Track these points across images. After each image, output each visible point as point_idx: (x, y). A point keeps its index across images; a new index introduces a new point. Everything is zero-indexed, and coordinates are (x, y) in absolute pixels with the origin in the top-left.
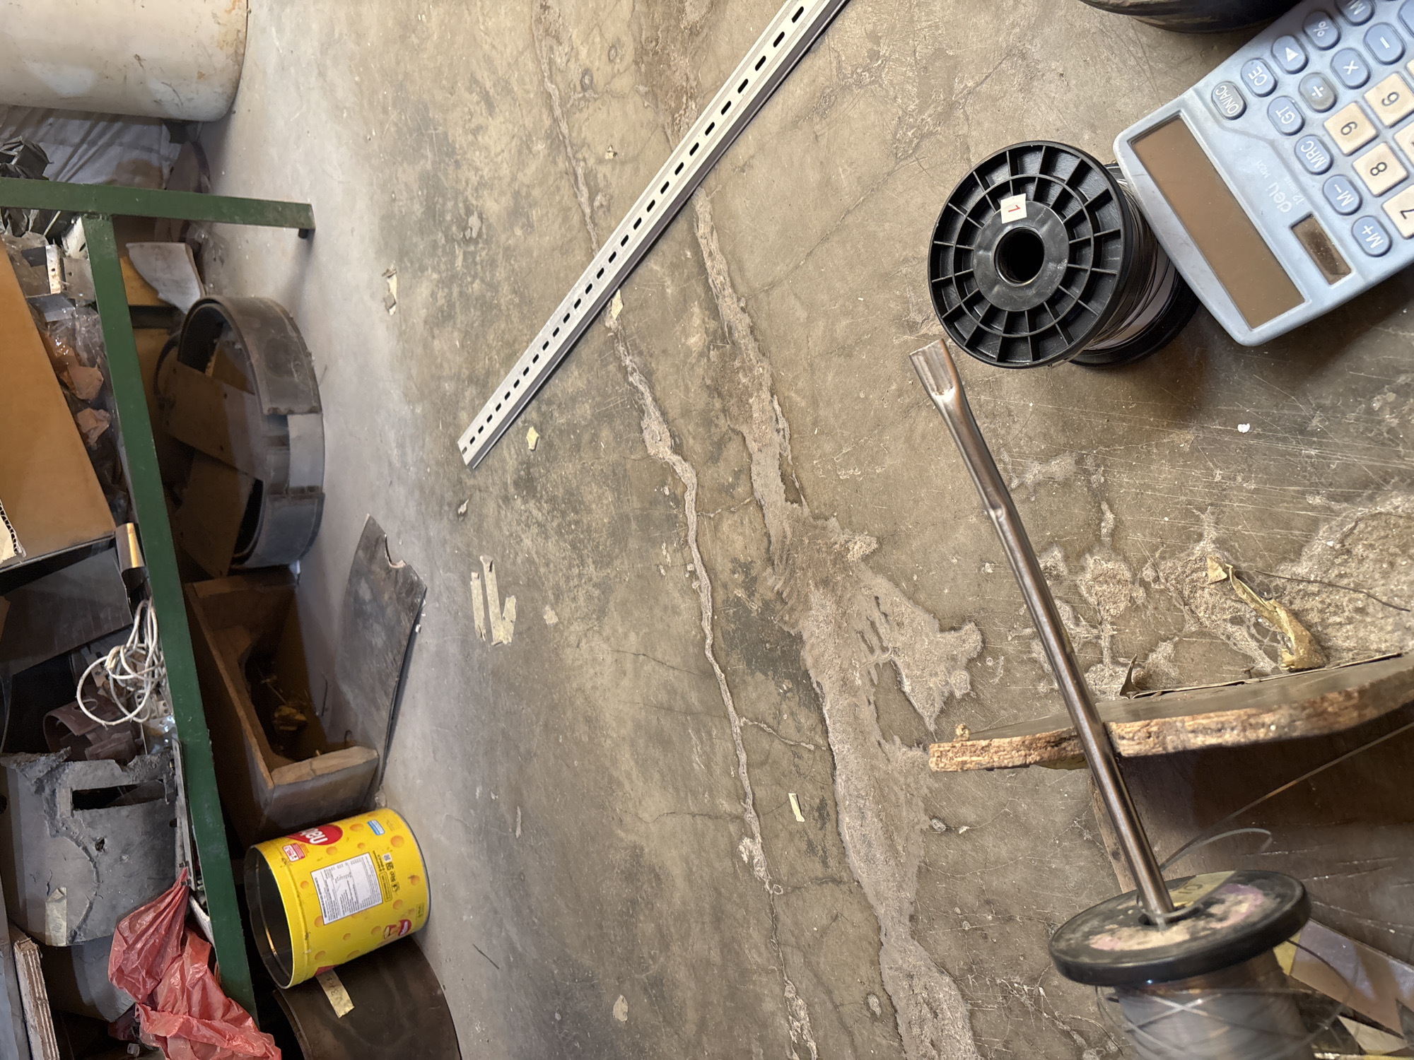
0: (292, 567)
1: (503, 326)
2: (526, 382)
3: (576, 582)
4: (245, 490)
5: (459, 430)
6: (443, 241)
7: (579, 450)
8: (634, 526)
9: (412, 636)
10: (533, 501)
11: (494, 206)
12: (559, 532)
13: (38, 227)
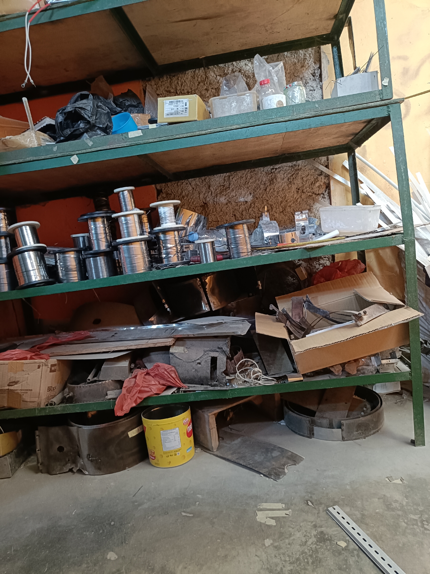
0: (283, 421)
1: (388, 536)
2: (365, 545)
3: (283, 558)
4: (312, 408)
5: (341, 506)
6: (420, 509)
7: (339, 569)
9: (260, 473)
10: (316, 541)
12: (303, 552)
13: (403, 353)
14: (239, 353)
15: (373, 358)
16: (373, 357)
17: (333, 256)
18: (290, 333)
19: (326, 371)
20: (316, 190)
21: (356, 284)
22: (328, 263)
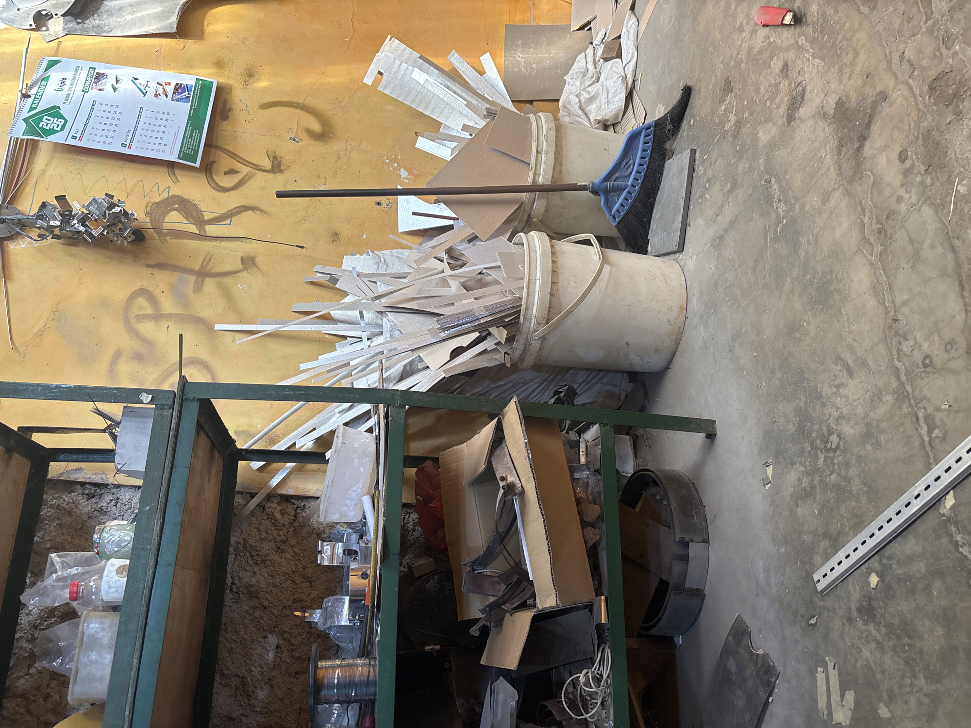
0: (676, 639)
1: (853, 504)
2: (871, 543)
3: (908, 689)
4: (654, 584)
5: (814, 568)
6: (809, 448)
7: (914, 594)
8: (962, 655)
9: (766, 704)
10: (873, 624)
11: (849, 430)
12: (894, 649)
13: (571, 428)
14: (550, 708)
15: (577, 476)
16: (575, 474)
17: (405, 505)
18: (524, 606)
19: (593, 553)
20: (286, 520)
21: (455, 479)
22: (414, 516)
